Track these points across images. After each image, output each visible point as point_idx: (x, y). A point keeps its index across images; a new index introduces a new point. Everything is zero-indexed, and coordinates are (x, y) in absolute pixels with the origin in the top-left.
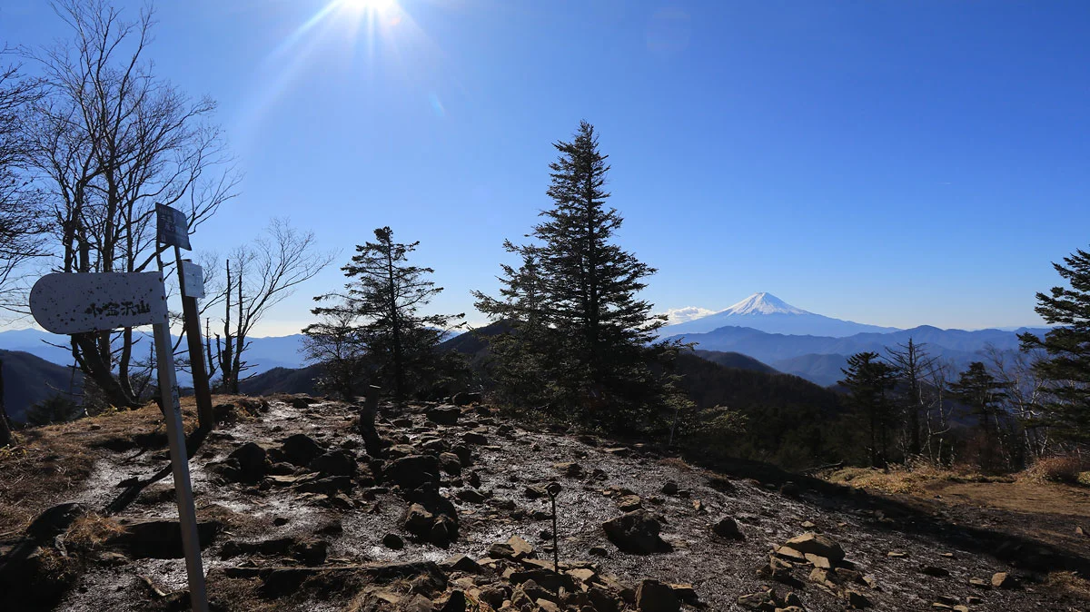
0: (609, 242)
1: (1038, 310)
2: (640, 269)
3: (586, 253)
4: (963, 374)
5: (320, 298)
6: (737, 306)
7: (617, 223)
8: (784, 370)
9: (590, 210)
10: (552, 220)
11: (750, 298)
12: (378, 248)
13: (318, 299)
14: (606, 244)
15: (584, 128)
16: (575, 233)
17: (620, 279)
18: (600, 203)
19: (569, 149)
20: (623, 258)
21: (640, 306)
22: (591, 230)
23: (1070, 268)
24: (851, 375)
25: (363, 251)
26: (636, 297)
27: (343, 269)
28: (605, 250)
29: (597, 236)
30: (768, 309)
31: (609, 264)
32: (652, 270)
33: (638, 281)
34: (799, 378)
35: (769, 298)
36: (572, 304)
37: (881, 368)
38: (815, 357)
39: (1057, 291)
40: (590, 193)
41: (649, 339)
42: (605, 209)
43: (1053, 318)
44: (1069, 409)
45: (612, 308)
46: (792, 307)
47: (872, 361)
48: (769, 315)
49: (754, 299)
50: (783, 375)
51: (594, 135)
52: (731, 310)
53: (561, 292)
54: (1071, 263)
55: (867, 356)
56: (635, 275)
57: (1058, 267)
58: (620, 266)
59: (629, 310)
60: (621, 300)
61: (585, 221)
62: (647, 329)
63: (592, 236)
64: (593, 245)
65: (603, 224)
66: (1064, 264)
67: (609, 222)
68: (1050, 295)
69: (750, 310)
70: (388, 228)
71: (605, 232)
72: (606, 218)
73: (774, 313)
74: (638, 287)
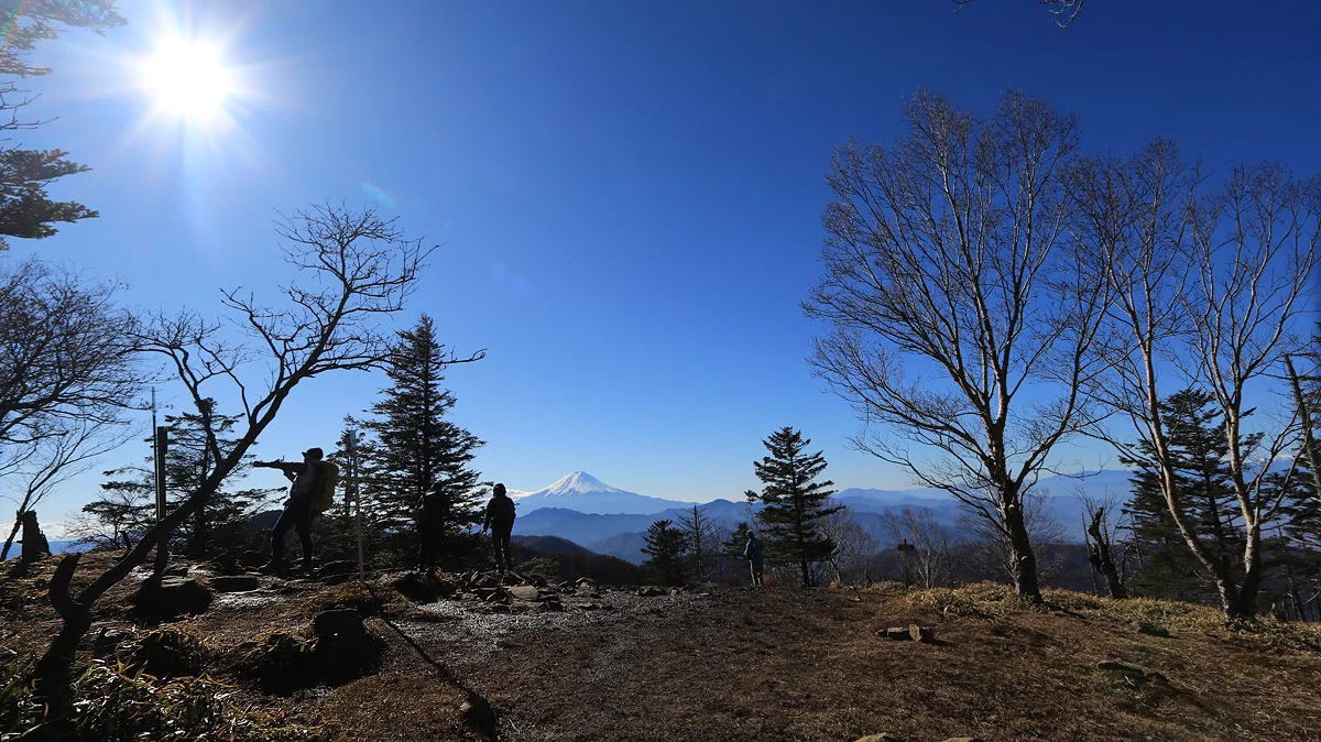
0: (442, 418)
1: (757, 474)
2: (471, 442)
3: (421, 428)
4: (734, 534)
5: (112, 472)
6: (554, 487)
7: (451, 403)
8: (599, 552)
9: (426, 391)
10: (393, 398)
11: (566, 478)
12: (198, 420)
13: (108, 473)
14: (440, 420)
15: (425, 320)
16: (411, 410)
17: (453, 450)
18: (435, 385)
19: (410, 337)
20: (456, 433)
21: (469, 475)
22: (427, 408)
23: (772, 444)
24: (652, 542)
25: (174, 422)
26: (467, 466)
27: (147, 440)
28: (440, 425)
29: (432, 413)
30: (583, 489)
31: (443, 438)
32: (482, 443)
33: (469, 452)
34: (613, 558)
35: (585, 477)
36: (404, 473)
37: (675, 534)
38: (628, 536)
39: (767, 460)
40: (426, 376)
41: (476, 504)
42: (440, 390)
43: (765, 479)
44: (778, 544)
45: (443, 476)
46: (606, 486)
47: (667, 528)
48: (586, 495)
49: (570, 478)
50: (600, 556)
51: (433, 327)
52: (546, 491)
53: (395, 462)
54: (772, 440)
55: (663, 524)
56: (467, 447)
57: (766, 443)
58: (452, 439)
59: (459, 479)
60: (453, 469)
61: (421, 399)
62: (474, 496)
63: (428, 414)
64: (427, 421)
65: (438, 403)
66: (768, 441)
67: (444, 402)
68: (762, 463)
69: (566, 490)
70: (211, 400)
71: (439, 410)
72: (441, 398)
73: (590, 492)
74: (468, 457)
